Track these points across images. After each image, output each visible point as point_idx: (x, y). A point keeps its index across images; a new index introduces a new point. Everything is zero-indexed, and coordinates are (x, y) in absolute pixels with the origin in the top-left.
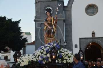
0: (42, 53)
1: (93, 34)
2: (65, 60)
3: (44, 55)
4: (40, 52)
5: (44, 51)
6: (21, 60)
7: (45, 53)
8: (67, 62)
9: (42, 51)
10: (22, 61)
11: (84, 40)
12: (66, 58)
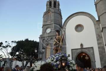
0: (53, 61)
1: (82, 45)
2: (71, 67)
3: (54, 62)
4: (51, 60)
5: (54, 59)
6: (34, 66)
7: (55, 60)
8: (72, 69)
9: (53, 59)
10: (36, 66)
11: (75, 50)
12: (72, 65)
